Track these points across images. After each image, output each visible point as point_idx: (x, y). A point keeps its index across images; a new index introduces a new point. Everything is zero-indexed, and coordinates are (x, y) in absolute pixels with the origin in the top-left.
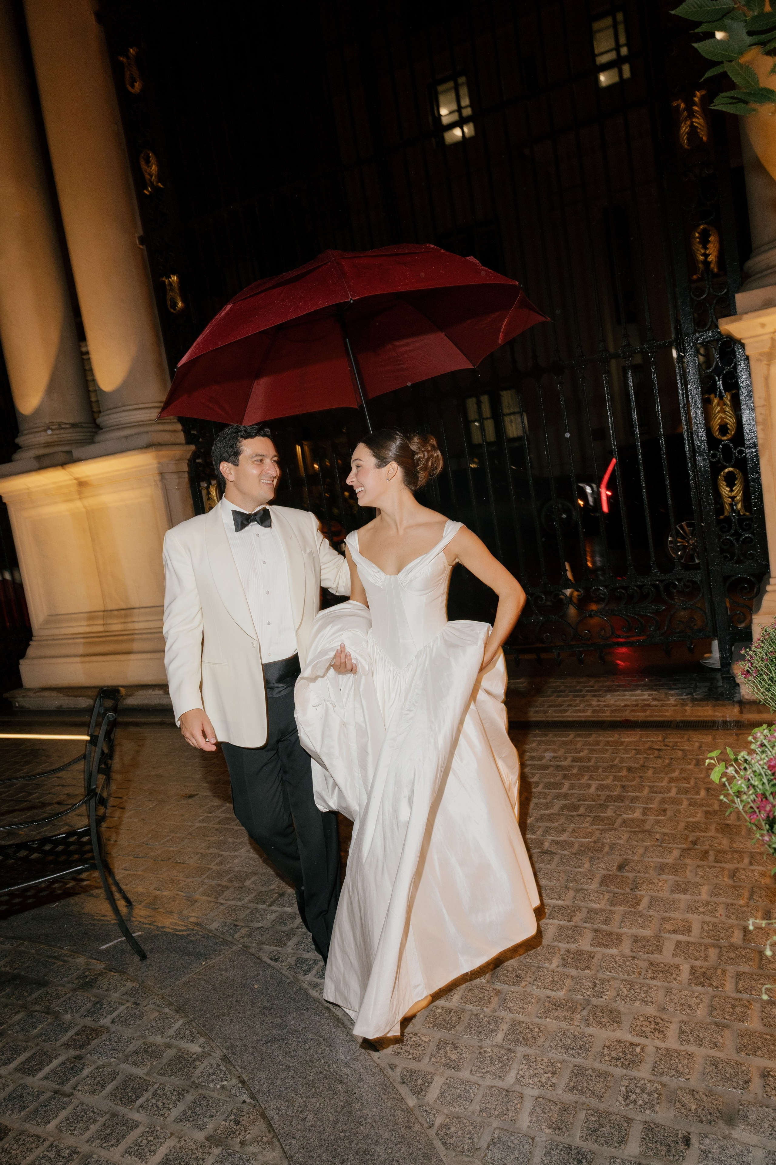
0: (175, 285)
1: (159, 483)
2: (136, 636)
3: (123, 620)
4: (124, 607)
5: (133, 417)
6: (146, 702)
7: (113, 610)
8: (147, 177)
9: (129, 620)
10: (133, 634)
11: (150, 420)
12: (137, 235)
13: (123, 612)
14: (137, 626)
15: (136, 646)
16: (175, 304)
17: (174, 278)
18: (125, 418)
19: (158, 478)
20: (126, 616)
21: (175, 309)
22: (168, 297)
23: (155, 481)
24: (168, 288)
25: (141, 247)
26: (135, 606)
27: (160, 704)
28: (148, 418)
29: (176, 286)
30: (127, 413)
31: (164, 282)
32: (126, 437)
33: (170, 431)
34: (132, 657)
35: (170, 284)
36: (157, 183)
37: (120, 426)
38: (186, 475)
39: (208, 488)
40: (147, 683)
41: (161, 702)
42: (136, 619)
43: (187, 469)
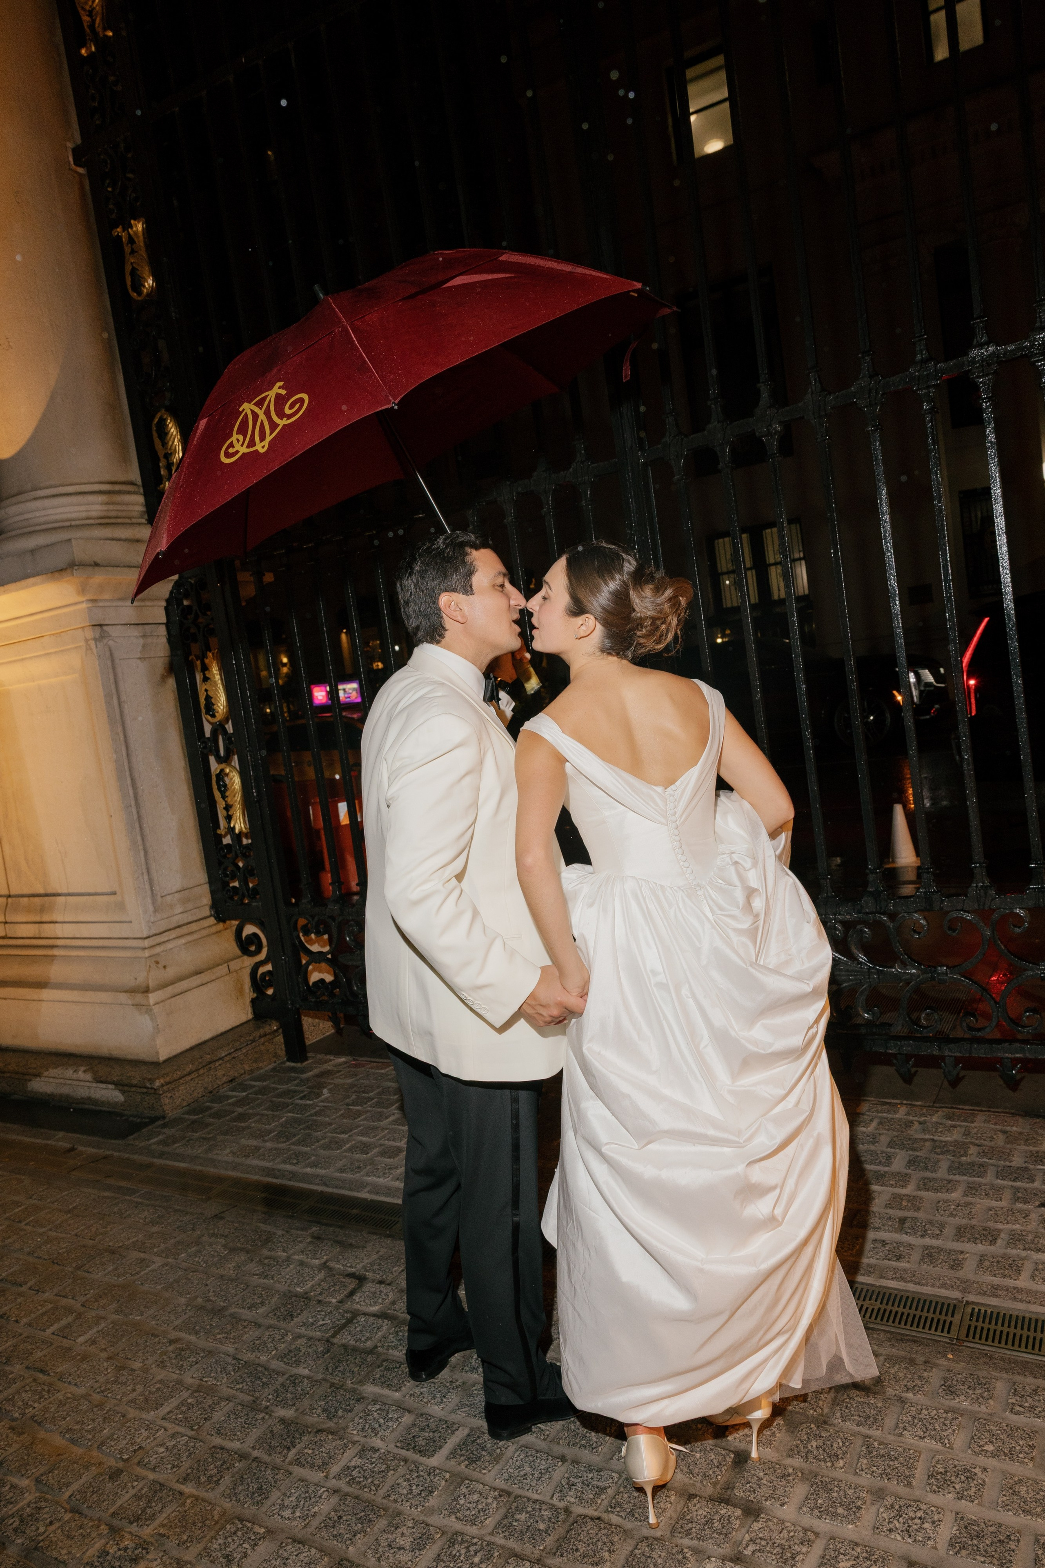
0: (140, 242)
1: (92, 643)
2: (56, 952)
3: (38, 919)
4: (42, 891)
5: (51, 511)
6: (65, 1090)
7: (22, 896)
8: (86, 19)
9: (45, 919)
10: (52, 947)
11: (88, 518)
12: (70, 145)
13: (37, 900)
14: (59, 930)
15: (56, 972)
16: (138, 285)
17: (139, 227)
18: (37, 514)
19: (90, 633)
20: (42, 910)
21: (140, 293)
22: (128, 269)
23: (87, 640)
24: (127, 249)
25: (81, 170)
26: (60, 891)
27: (89, 1098)
28: (84, 515)
29: (142, 244)
30: (39, 504)
31: (119, 238)
32: (33, 551)
33: (126, 540)
34: (46, 994)
35: (131, 240)
36: (105, 29)
37: (26, 530)
38: (163, 630)
39: (203, 657)
40: (72, 1050)
41: (93, 1095)
42: (59, 918)
43: (165, 621)
